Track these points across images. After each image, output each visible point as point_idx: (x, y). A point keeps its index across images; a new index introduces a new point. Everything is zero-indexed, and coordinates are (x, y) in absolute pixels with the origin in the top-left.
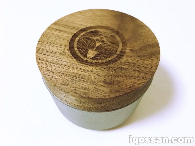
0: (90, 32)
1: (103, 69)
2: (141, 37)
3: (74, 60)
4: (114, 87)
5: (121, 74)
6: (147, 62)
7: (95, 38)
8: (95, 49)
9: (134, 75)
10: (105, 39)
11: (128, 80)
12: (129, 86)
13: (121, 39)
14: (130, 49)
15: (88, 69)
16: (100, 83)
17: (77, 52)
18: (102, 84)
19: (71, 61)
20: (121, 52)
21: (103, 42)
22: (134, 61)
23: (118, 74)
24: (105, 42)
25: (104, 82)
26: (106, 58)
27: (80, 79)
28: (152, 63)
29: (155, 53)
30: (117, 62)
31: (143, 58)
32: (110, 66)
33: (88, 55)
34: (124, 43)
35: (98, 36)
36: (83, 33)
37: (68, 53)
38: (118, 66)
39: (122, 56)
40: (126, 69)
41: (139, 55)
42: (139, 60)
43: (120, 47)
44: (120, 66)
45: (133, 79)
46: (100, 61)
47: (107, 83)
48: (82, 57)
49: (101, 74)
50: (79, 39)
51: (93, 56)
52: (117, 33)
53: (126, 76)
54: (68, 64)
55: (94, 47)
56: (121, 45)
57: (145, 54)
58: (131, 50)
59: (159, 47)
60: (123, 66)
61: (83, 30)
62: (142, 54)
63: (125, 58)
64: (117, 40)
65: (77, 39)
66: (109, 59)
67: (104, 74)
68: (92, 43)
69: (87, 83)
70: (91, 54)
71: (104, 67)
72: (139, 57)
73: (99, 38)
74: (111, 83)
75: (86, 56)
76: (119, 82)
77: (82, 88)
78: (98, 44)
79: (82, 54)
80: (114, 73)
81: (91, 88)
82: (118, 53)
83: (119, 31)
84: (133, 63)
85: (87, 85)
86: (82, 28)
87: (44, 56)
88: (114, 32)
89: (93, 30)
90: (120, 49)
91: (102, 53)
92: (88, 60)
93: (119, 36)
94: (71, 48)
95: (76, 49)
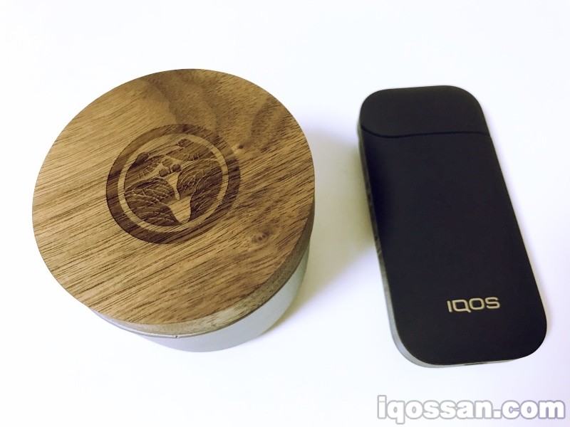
0: (134, 165)
1: (231, 221)
2: (233, 107)
3: (162, 247)
4: (276, 236)
5: (267, 204)
6: (286, 149)
7: (154, 174)
9: (287, 189)
11: (287, 205)
12: (295, 214)
13: (202, 136)
14: (238, 145)
15: (207, 243)
16: (250, 250)
17: (151, 228)
18: (255, 247)
19: (159, 253)
20: (228, 163)
21: (177, 169)
22: (265, 165)
23: (263, 209)
24: (183, 167)
25: (255, 241)
26: (213, 196)
27: (209, 271)
28: (294, 145)
29: (283, 121)
30: (240, 189)
31: (273, 148)
32: (237, 206)
33: (179, 217)
34: (216, 141)
35: (156, 166)
36: (121, 182)
37: (137, 243)
38: (250, 195)
39: (237, 169)
40: (265, 189)
41: (262, 146)
42: (271, 155)
43: (217, 155)
44: (252, 190)
45: (292, 198)
46: (211, 211)
47: (260, 239)
49: (236, 232)
50: (126, 199)
52: (185, 129)
53: (277, 202)
54: (160, 265)
55: (172, 194)
57: (270, 137)
58: (241, 147)
59: (280, 105)
60: (257, 188)
61: (113, 177)
62: (265, 141)
63: (246, 170)
67: (241, 228)
68: (161, 189)
69: (230, 267)
71: (228, 215)
72: (265, 149)
73: (160, 166)
74: (267, 234)
75: (176, 223)
76: (276, 221)
77: (230, 284)
79: (164, 224)
80: (255, 213)
81: (244, 270)
83: (185, 122)
84: (267, 169)
85: (233, 272)
86: (106, 170)
87: (100, 288)
88: (176, 132)
89: (132, 159)
90: (220, 159)
91: (198, 192)
92: (187, 225)
93: (194, 134)
94: (131, 229)
95: (143, 225)
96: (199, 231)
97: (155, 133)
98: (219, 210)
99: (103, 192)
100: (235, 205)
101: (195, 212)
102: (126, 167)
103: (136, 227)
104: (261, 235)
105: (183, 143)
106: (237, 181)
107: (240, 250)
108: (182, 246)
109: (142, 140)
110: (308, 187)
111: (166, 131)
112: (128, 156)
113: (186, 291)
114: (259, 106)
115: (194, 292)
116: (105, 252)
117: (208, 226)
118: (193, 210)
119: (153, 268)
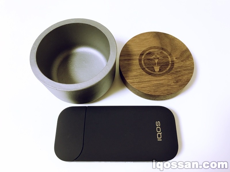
0: (147, 54)
1: (169, 76)
2: (177, 48)
3: (150, 76)
4: (179, 83)
5: (179, 75)
6: (188, 63)
7: (152, 58)
8: (157, 65)
9: (185, 73)
10: (158, 56)
11: (184, 77)
12: (186, 80)
13: (167, 52)
14: (175, 57)
15: (161, 79)
16: (172, 84)
17: (148, 70)
18: (173, 84)
19: (149, 77)
20: (172, 61)
21: (158, 58)
22: (181, 65)
23: (178, 76)
24: (160, 58)
25: (174, 83)
26: (166, 68)
27: (160, 86)
28: (190, 63)
29: (189, 56)
30: (173, 69)
31: (185, 62)
33: (156, 70)
34: (170, 55)
35: (153, 56)
36: (143, 57)
37: (144, 73)
38: (175, 71)
39: (173, 64)
40: (179, 71)
41: (182, 60)
42: (183, 63)
43: (169, 58)
46: (164, 72)
47: (175, 83)
48: (153, 72)
49: (169, 79)
50: (144, 61)
51: (158, 70)
52: (163, 49)
53: (182, 75)
54: (149, 80)
55: (155, 64)
56: (169, 57)
57: (185, 58)
58: (176, 58)
59: (189, 51)
60: (178, 70)
61: (142, 55)
62: (183, 59)
63: (176, 65)
64: (165, 54)
65: (142, 62)
66: (168, 68)
67: (171, 78)
68: (153, 62)
70: (157, 69)
71: (168, 74)
72: (182, 61)
73: (154, 56)
74: (177, 82)
75: (155, 71)
76: (180, 80)
77: (165, 90)
78: (156, 61)
79: (152, 71)
80: (176, 76)
81: (169, 88)
82: (170, 63)
83: (163, 47)
84: (181, 66)
85: (166, 88)
86: (140, 52)
87: (133, 80)
88: (160, 49)
89: (147, 52)
90: (170, 59)
91: (162, 66)
92: (157, 73)
93: (165, 51)
94: (143, 69)
95: (146, 69)
96: (160, 75)
97: (155, 47)
98: (166, 72)
99: (138, 58)
100: (171, 72)
101: (160, 71)
102: (145, 54)
103: (144, 69)
104: (175, 82)
105: (161, 52)
106: (173, 67)
107: (169, 83)
108: (155, 77)
109: (151, 48)
110: (191, 74)
111: (157, 48)
112: (146, 51)
113: (154, 88)
114: (184, 50)
115: (156, 89)
116: (136, 72)
117: (162, 75)
118: (160, 70)
119: (147, 80)
